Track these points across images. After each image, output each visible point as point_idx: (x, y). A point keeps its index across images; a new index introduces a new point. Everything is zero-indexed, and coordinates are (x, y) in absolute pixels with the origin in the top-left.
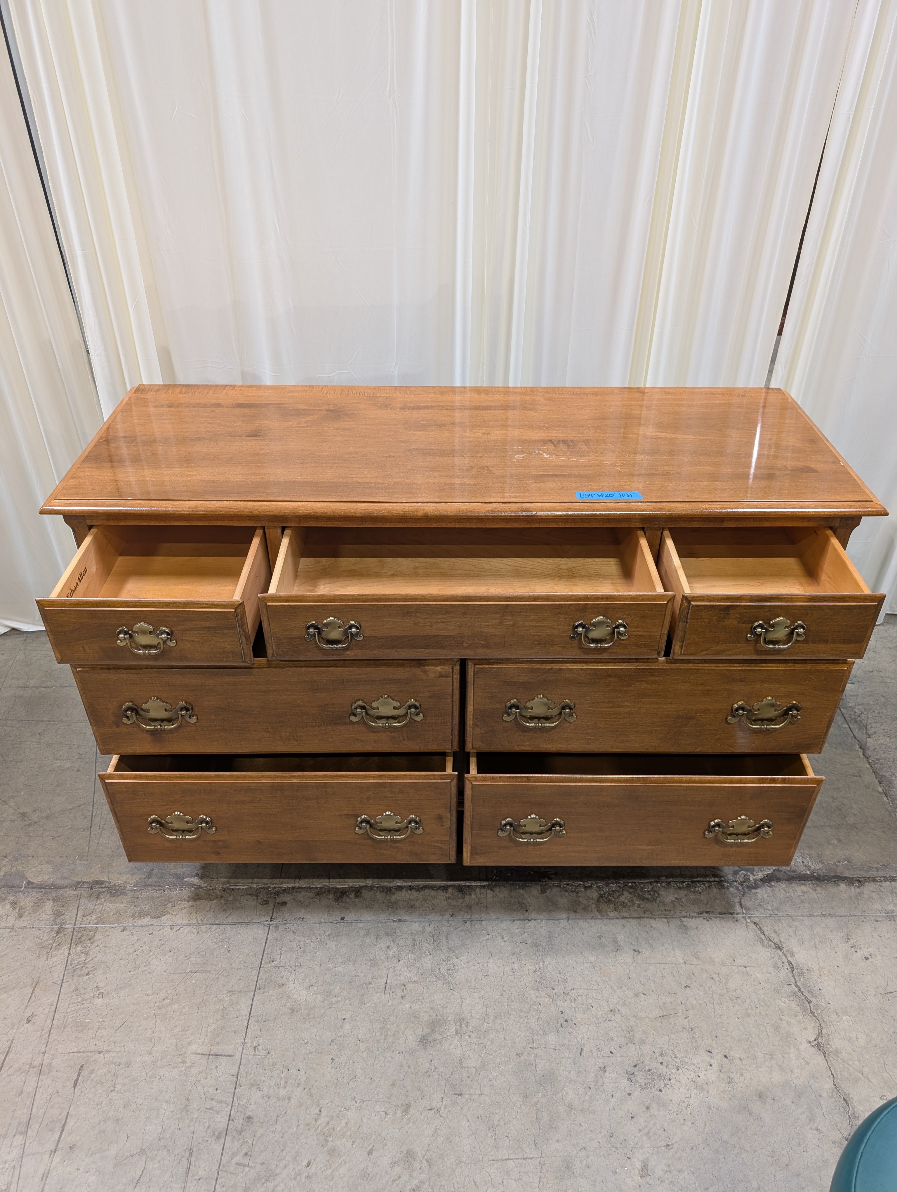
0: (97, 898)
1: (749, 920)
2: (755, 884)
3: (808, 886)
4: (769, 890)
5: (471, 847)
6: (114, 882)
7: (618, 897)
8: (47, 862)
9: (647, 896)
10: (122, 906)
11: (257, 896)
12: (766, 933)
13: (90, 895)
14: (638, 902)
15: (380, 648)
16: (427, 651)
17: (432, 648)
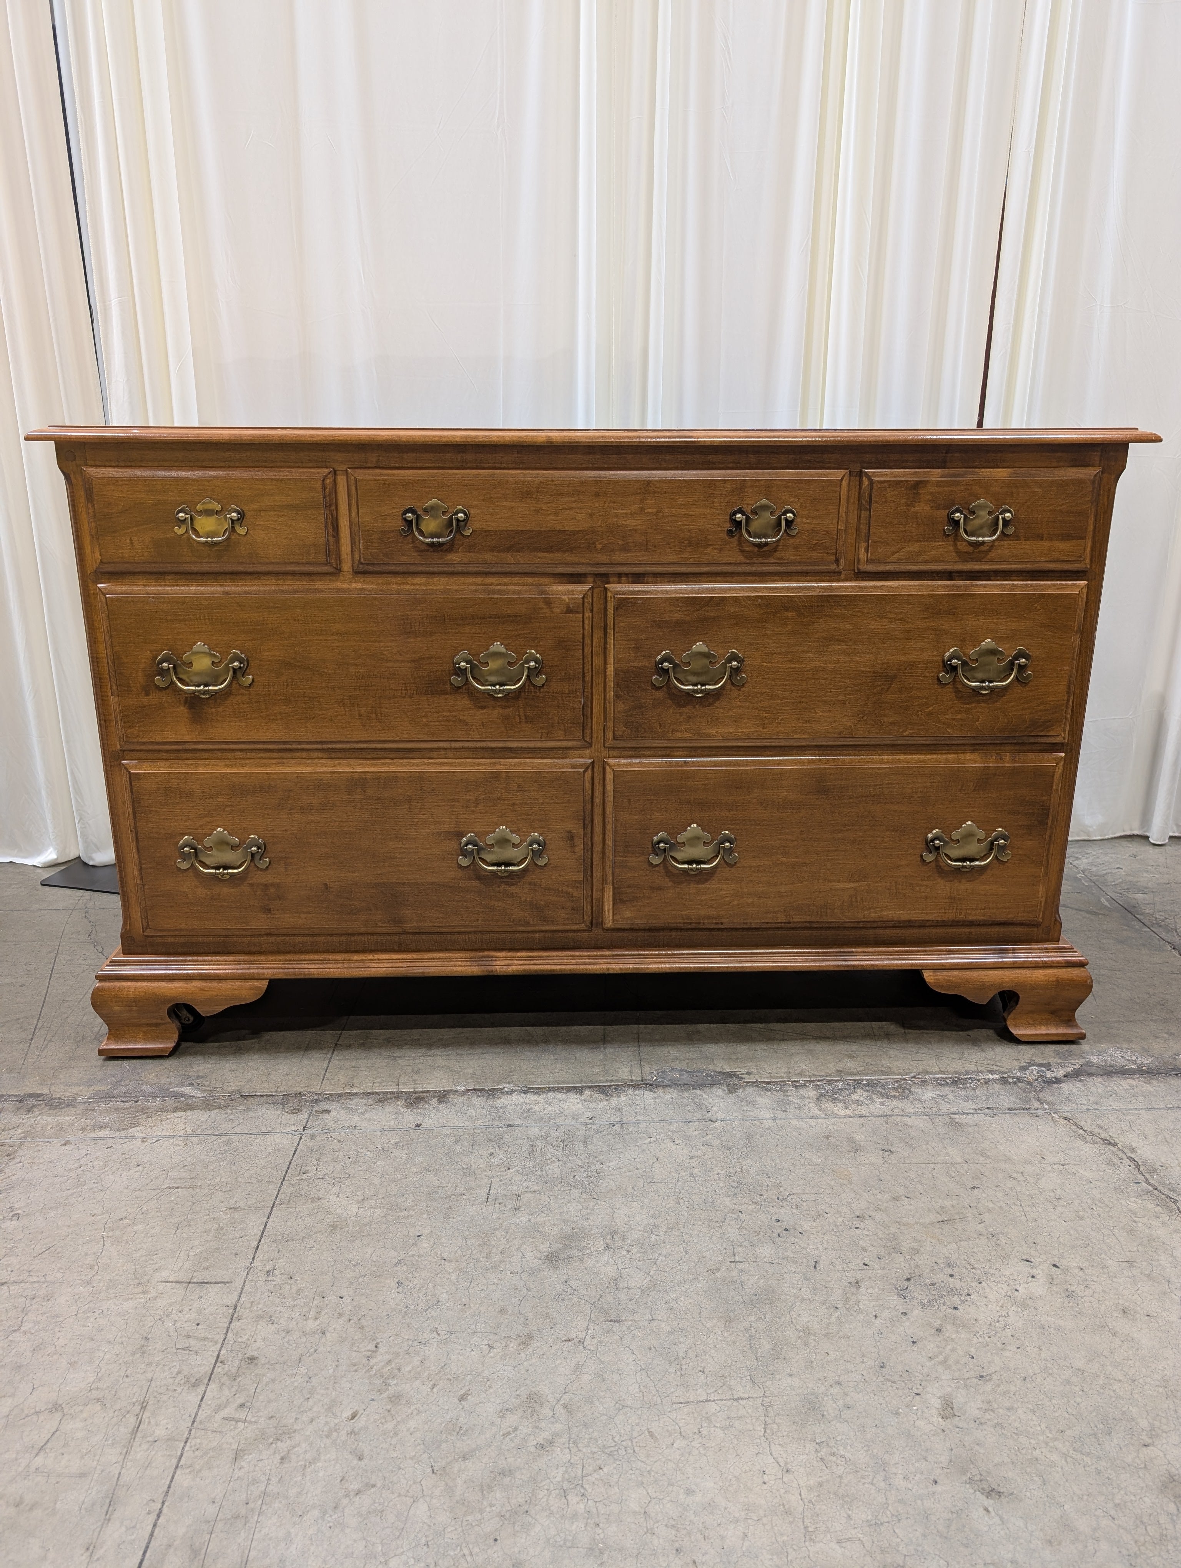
1: (1055, 1116)
2: (1056, 1079)
5: (614, 888)
6: (57, 1095)
7: (849, 1095)
9: (893, 1093)
10: (67, 1118)
11: (284, 1105)
12: (1085, 1128)
14: (881, 1100)
15: (493, 551)
16: (551, 555)
17: (558, 551)
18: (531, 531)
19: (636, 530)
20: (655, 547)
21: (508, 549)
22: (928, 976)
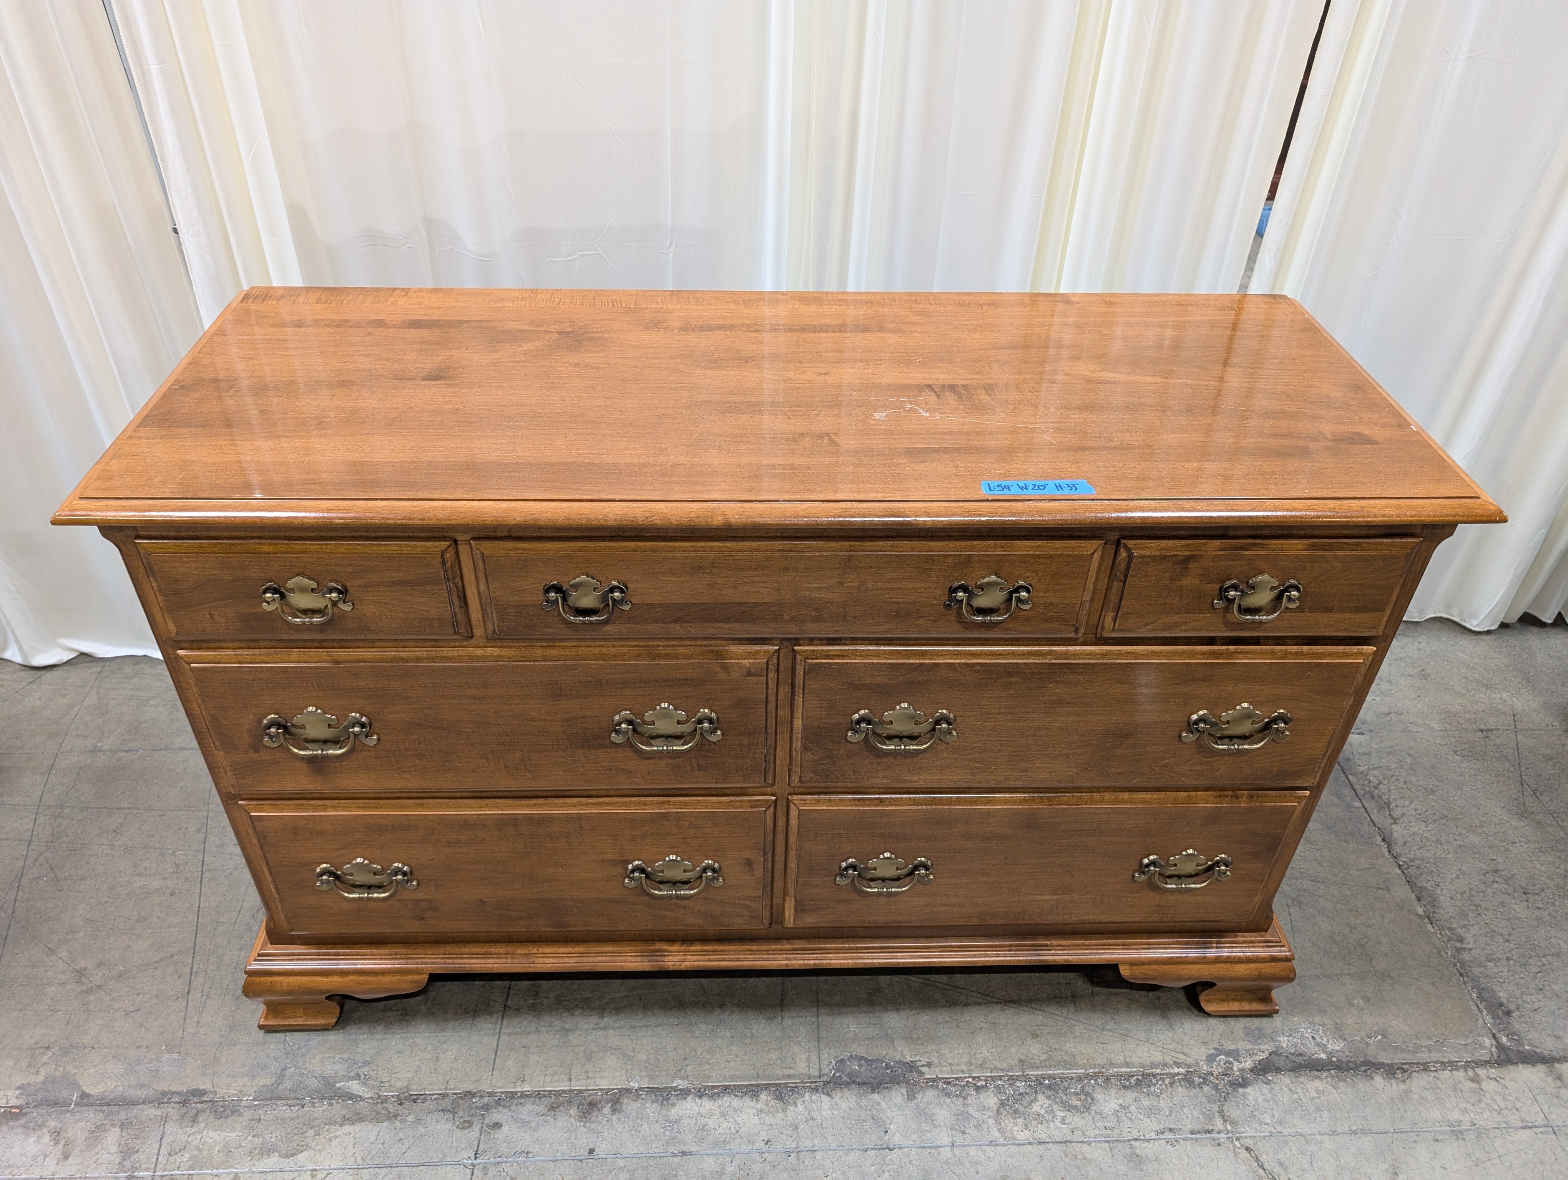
0: (194, 1121)
1: (1237, 1144)
2: (1243, 1079)
3: (1325, 1081)
4: (1265, 1088)
6: (221, 1093)
7: (1030, 1104)
8: (115, 1058)
9: (1075, 1102)
10: (233, 1135)
11: (454, 1113)
12: (1266, 1166)
13: (182, 1117)
14: (1062, 1114)
15: (658, 622)
16: (729, 625)
17: (737, 621)
18: (703, 604)
19: (832, 603)
20: (855, 617)
21: (676, 621)
22: (1124, 971)
